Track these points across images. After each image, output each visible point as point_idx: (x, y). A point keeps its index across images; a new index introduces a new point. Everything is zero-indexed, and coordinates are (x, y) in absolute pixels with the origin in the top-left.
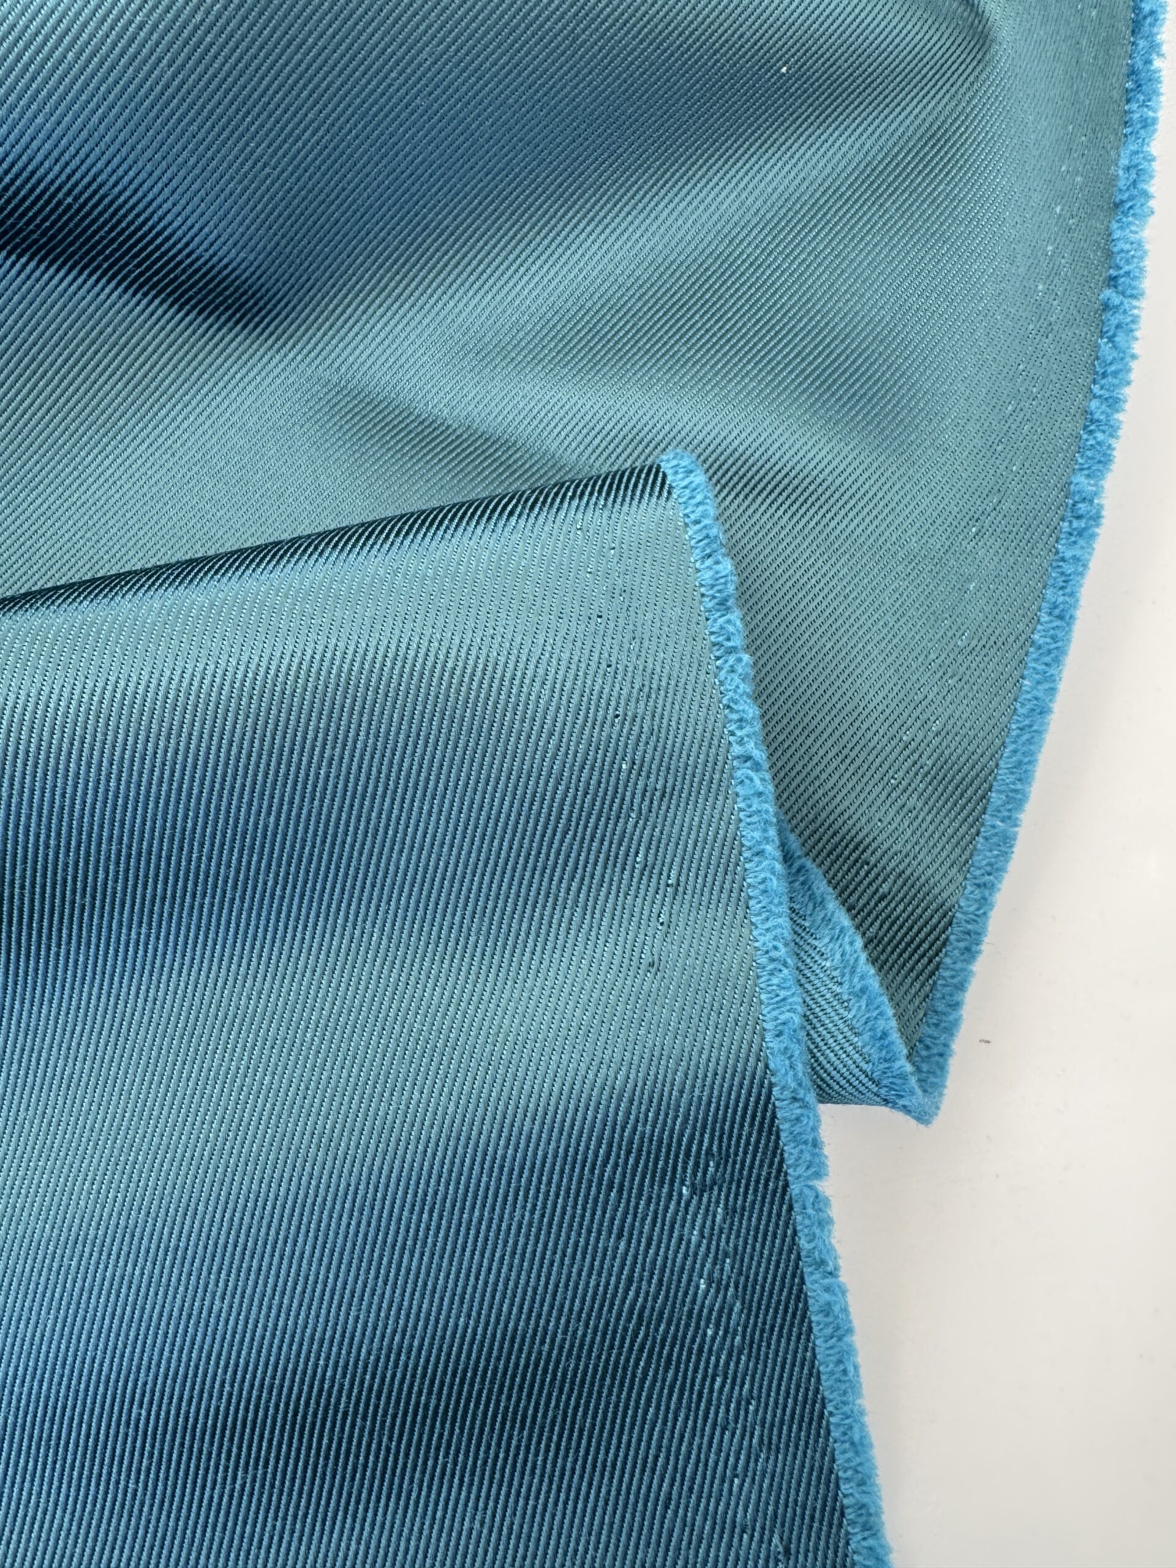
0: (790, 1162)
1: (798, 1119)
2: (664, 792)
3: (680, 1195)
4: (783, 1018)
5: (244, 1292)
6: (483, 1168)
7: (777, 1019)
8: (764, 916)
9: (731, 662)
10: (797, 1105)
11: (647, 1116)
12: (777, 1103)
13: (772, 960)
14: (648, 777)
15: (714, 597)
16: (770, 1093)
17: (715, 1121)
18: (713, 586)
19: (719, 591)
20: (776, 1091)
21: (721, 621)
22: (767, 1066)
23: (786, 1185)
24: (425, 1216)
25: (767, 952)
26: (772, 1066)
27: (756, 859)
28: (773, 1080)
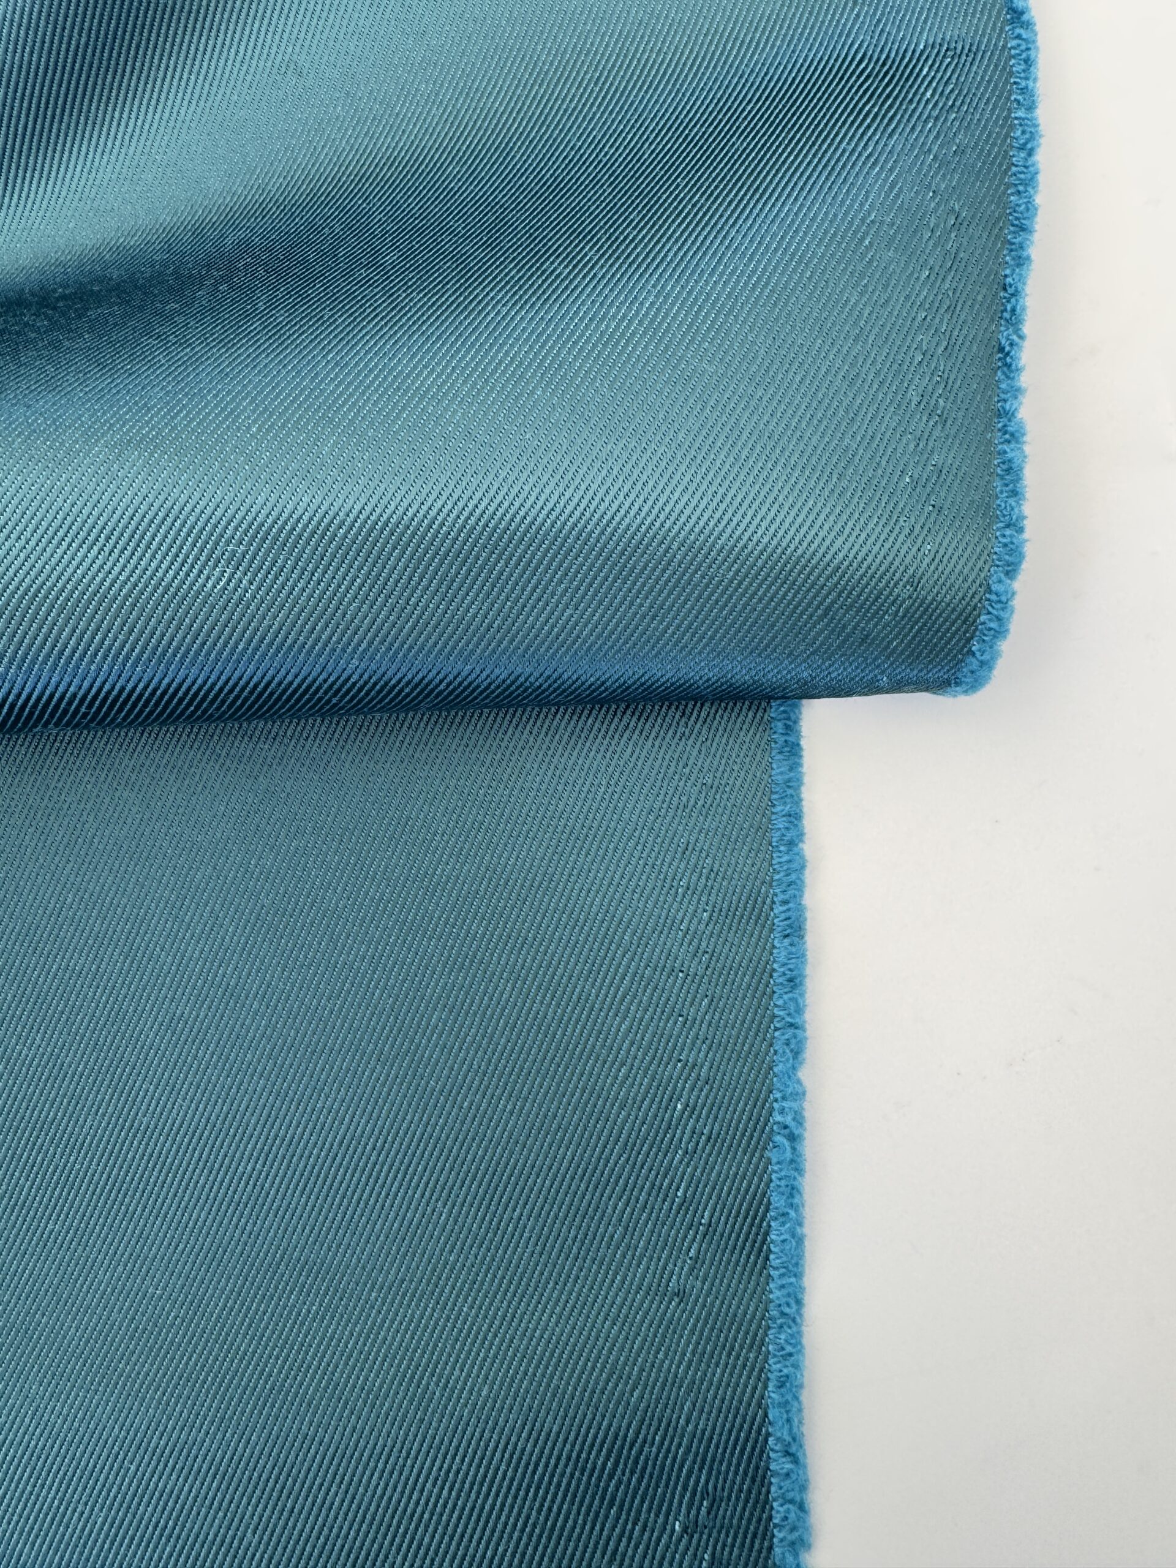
0: (776, 1521)
1: (788, 1475)
2: (709, 1138)
3: (673, 1530)
4: (785, 1371)
5: (273, 1531)
6: (503, 1456)
7: (781, 1371)
8: (783, 1271)
9: (786, 1037)
10: (788, 1459)
11: (654, 1439)
12: (772, 1454)
13: (783, 1314)
14: (698, 1121)
15: (784, 974)
16: (766, 1441)
17: (713, 1460)
18: (784, 965)
19: (790, 970)
20: (771, 1441)
21: (786, 997)
22: (766, 1415)
23: (770, 1548)
24: (445, 1492)
25: (780, 1305)
26: (770, 1416)
27: (781, 1219)
28: (770, 1430)
